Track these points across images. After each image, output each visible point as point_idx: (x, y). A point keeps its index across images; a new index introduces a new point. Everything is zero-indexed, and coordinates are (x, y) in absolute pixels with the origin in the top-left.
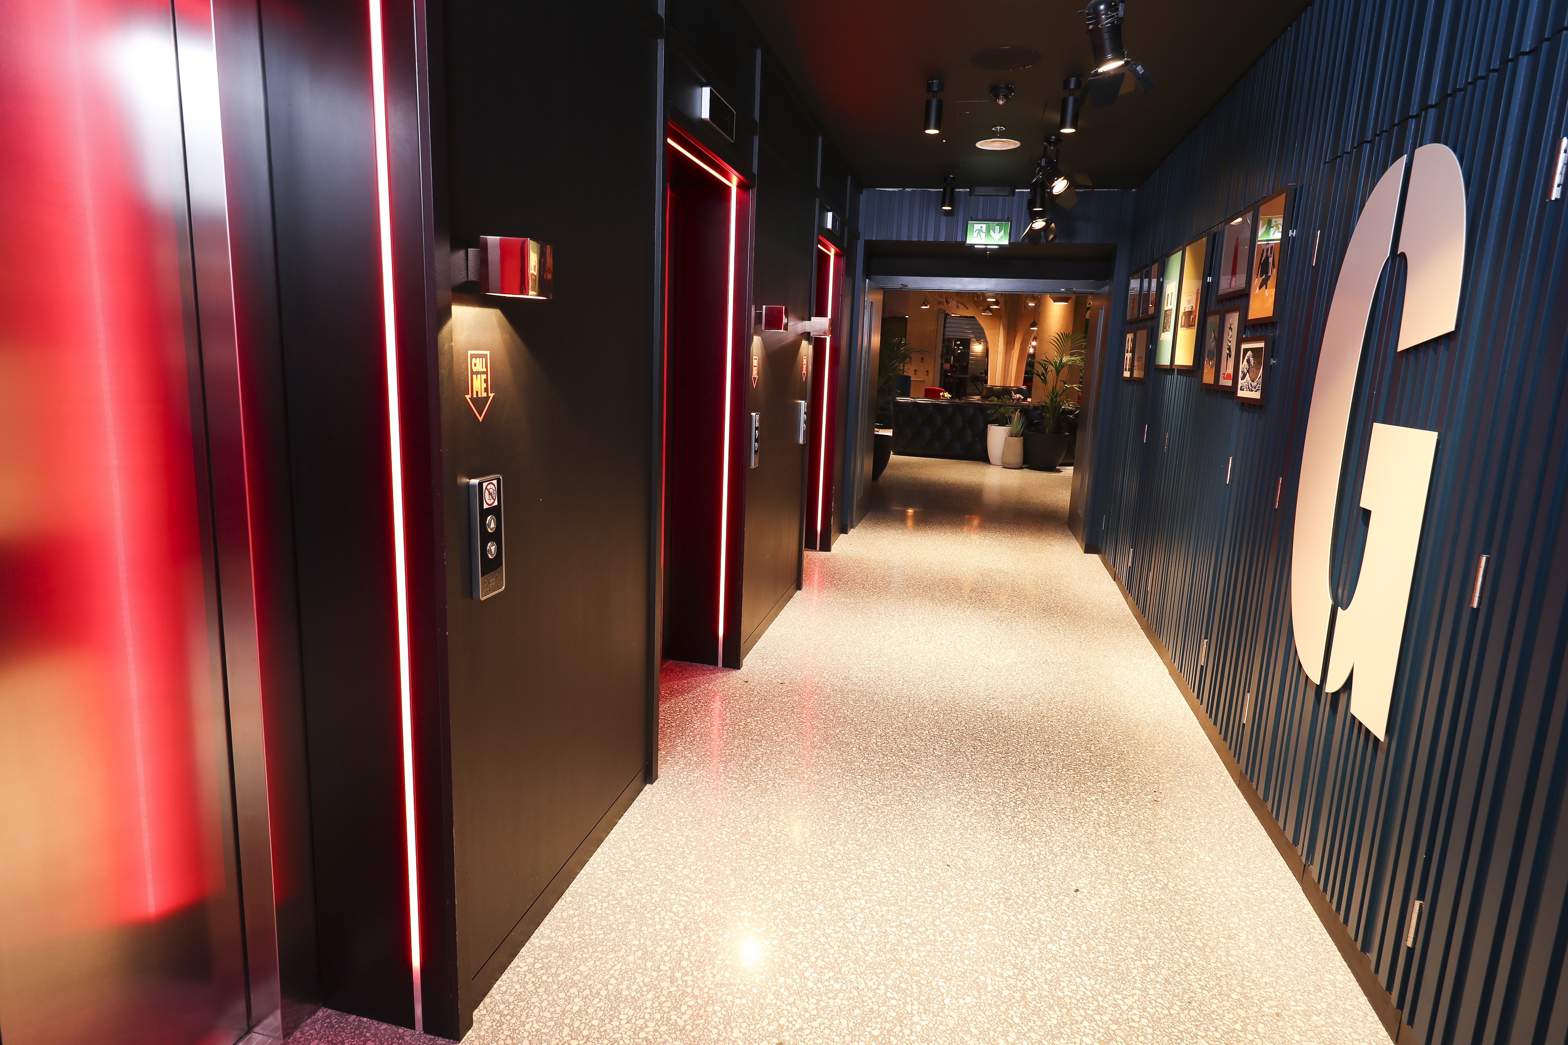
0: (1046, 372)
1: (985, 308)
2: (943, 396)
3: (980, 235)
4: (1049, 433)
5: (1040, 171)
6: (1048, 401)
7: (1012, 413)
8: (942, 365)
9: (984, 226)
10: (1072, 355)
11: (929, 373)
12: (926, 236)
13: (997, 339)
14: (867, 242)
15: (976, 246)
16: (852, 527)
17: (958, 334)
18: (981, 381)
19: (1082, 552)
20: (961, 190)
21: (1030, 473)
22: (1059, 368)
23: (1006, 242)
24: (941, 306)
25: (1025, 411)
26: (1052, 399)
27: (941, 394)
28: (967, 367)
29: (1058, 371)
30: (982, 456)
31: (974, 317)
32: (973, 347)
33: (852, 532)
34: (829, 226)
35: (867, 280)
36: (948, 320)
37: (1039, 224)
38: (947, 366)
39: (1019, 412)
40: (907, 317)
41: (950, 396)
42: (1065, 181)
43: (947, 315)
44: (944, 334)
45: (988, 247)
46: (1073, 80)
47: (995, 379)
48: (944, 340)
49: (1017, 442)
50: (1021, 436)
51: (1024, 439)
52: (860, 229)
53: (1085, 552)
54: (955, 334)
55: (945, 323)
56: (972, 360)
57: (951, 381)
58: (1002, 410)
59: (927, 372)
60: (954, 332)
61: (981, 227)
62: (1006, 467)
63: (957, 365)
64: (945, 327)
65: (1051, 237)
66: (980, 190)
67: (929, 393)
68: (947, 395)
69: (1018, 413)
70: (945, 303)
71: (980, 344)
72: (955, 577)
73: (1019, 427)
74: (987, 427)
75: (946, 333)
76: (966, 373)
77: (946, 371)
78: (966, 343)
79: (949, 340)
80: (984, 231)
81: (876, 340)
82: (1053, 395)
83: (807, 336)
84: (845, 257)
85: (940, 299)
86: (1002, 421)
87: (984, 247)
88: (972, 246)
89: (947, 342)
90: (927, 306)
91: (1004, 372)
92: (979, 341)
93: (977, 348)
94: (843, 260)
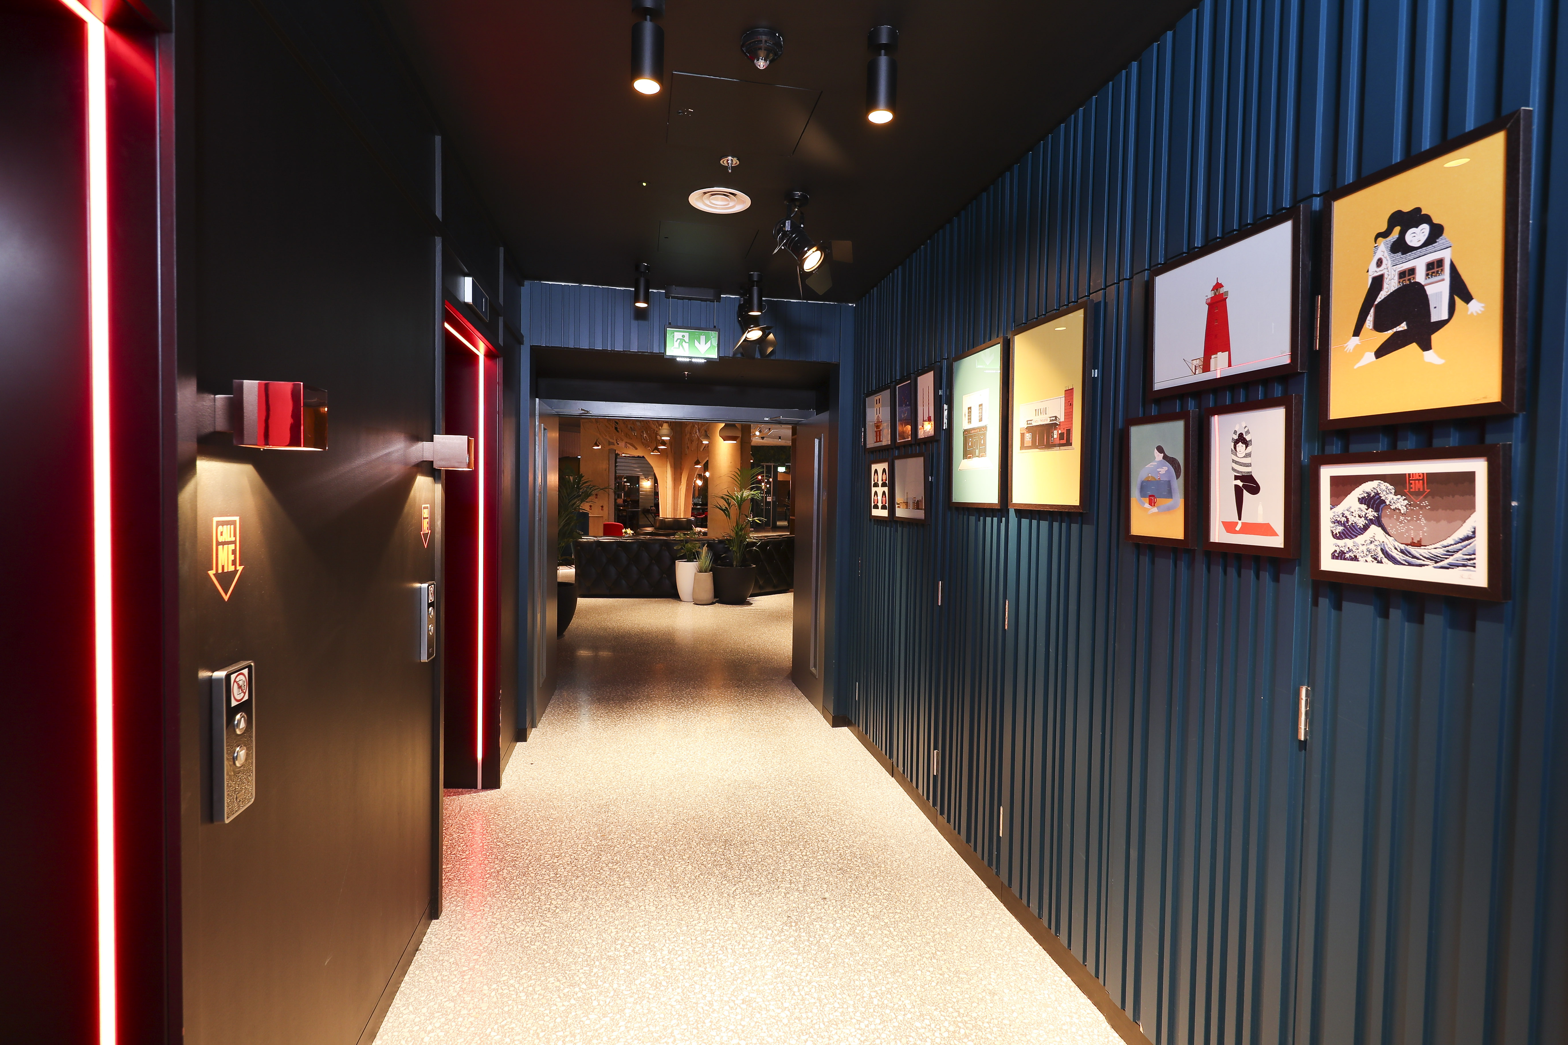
0: (729, 506)
1: (653, 449)
2: (626, 533)
3: (682, 346)
4: (736, 566)
5: (782, 239)
6: (733, 534)
7: (699, 548)
8: (615, 500)
9: (687, 335)
10: (751, 489)
11: (604, 508)
12: (613, 344)
13: (665, 476)
14: (533, 348)
15: (678, 359)
16: (534, 725)
17: (628, 472)
18: (651, 513)
19: (828, 726)
20: (655, 291)
21: (723, 608)
22: (741, 502)
23: (714, 355)
24: (612, 447)
25: (711, 546)
26: (737, 533)
27: (624, 531)
28: (638, 501)
29: (740, 506)
30: (670, 592)
31: (643, 457)
32: (642, 483)
33: (534, 735)
34: (468, 298)
35: (537, 400)
36: (618, 460)
37: (754, 334)
38: (620, 501)
39: (707, 546)
40: (579, 457)
41: (632, 532)
42: (819, 253)
43: (617, 455)
44: (616, 472)
45: (694, 360)
46: (885, 29)
47: (666, 511)
48: (616, 478)
49: (707, 577)
50: (710, 571)
51: (713, 573)
52: (524, 330)
53: (833, 726)
54: (625, 472)
55: (616, 462)
56: (642, 495)
57: (624, 514)
58: (689, 545)
59: (602, 507)
60: (624, 470)
61: (683, 336)
62: (698, 603)
63: (629, 500)
64: (616, 466)
65: (770, 349)
66: (677, 291)
67: (608, 530)
68: (629, 531)
69: (705, 548)
70: (616, 444)
71: (648, 480)
72: (693, 813)
73: (708, 562)
74: (675, 563)
75: (618, 472)
76: (638, 507)
77: (619, 506)
78: (635, 480)
79: (621, 477)
80: (687, 341)
81: (553, 479)
82: (738, 528)
83: (428, 468)
84: (501, 359)
85: (611, 440)
86: (691, 557)
87: (688, 360)
88: (672, 359)
89: (618, 478)
90: (598, 446)
91: (674, 505)
92: (647, 478)
93: (646, 484)
94: (499, 363)
